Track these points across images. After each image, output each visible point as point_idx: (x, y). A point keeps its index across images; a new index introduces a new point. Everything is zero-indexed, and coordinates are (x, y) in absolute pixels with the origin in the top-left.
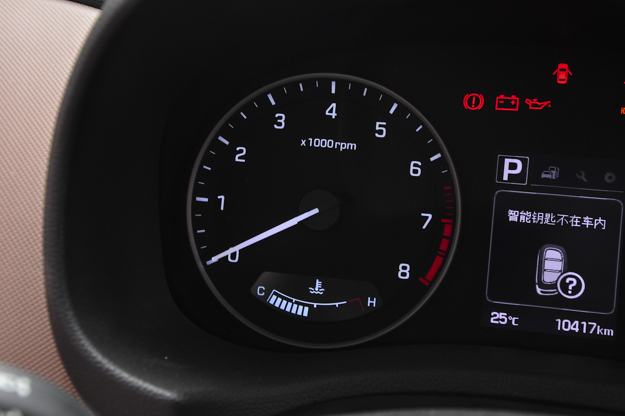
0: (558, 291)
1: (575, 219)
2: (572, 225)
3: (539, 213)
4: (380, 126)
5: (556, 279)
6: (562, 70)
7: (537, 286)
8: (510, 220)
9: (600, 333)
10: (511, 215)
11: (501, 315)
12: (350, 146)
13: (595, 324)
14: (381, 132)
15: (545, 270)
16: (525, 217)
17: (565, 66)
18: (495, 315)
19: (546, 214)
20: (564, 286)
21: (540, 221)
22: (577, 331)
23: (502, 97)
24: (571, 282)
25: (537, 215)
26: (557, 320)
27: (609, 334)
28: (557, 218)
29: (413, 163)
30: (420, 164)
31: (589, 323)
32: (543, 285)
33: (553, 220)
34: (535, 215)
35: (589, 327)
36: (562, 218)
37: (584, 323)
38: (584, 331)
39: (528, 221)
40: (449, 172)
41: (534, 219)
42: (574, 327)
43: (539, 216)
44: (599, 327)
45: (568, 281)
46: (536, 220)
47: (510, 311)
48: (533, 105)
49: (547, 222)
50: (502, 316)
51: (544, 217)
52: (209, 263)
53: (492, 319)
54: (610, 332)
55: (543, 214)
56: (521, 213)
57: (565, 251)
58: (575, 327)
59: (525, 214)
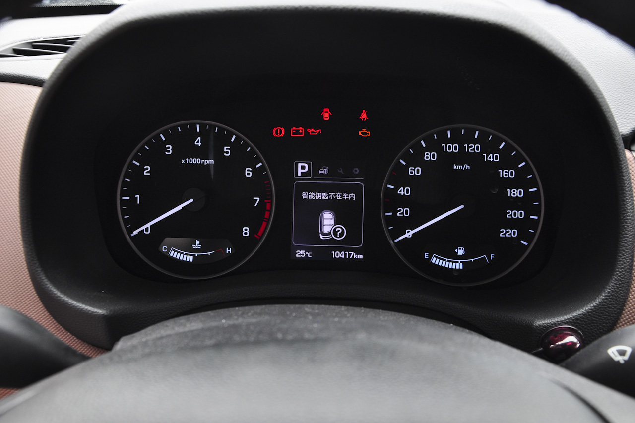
0: (332, 236)
1: (339, 195)
2: (338, 199)
3: (319, 193)
4: (227, 149)
5: (330, 230)
6: (326, 112)
7: (320, 234)
8: (303, 198)
9: (356, 257)
10: (304, 195)
11: (301, 252)
12: (210, 161)
13: (353, 253)
14: (227, 153)
15: (324, 225)
16: (311, 196)
17: (328, 110)
18: (299, 252)
19: (323, 193)
20: (335, 233)
21: (320, 197)
22: (343, 257)
23: (294, 129)
24: (339, 231)
26: (332, 252)
28: (329, 195)
29: (247, 169)
30: (251, 169)
31: (350, 252)
32: (323, 234)
33: (327, 197)
34: (317, 194)
35: (350, 255)
36: (332, 195)
37: (347, 253)
38: (347, 257)
39: (313, 198)
40: (267, 173)
41: (316, 196)
42: (341, 255)
43: (319, 195)
44: (355, 254)
45: (337, 230)
46: (318, 197)
47: (306, 250)
48: (312, 133)
49: (324, 198)
51: (322, 195)
52: (132, 235)
53: (297, 255)
54: (360, 257)
55: (321, 193)
56: (309, 194)
57: (334, 214)
58: (342, 255)
59: (311, 194)
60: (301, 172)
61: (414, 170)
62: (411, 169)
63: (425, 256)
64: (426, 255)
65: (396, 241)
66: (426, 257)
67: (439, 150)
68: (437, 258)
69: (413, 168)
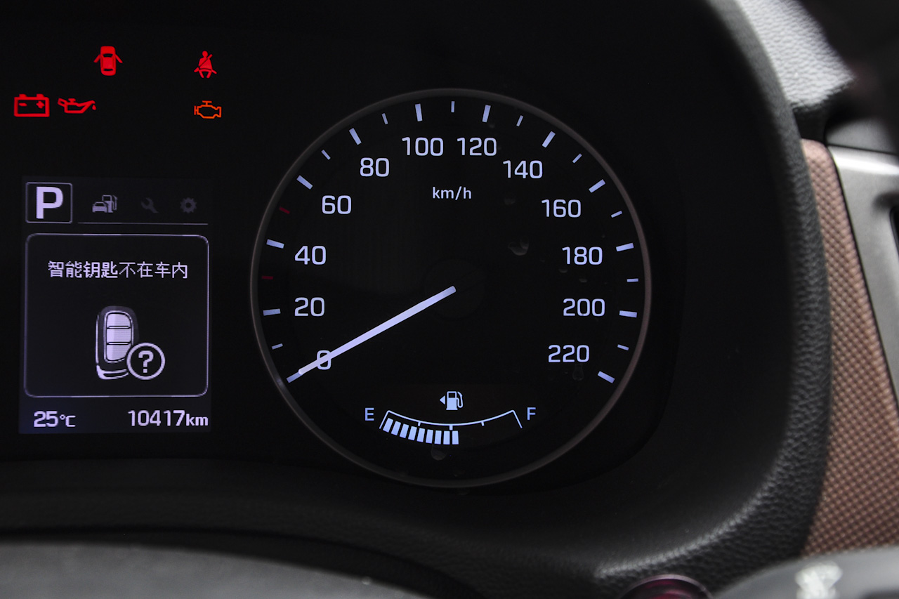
0: (128, 371)
1: (144, 267)
2: (142, 276)
3: (93, 263)
5: (124, 355)
6: (109, 55)
7: (98, 367)
8: (52, 276)
9: (190, 423)
10: (53, 269)
11: (48, 415)
13: (183, 412)
15: (108, 344)
16: (72, 270)
17: (111, 50)
18: (40, 416)
19: (104, 263)
20: (137, 363)
21: (96, 274)
22: (158, 425)
23: (23, 97)
24: (146, 357)
25: (91, 266)
26: (129, 412)
27: (202, 424)
28: (119, 268)
31: (175, 412)
32: (106, 367)
33: (114, 271)
34: (88, 266)
35: (175, 418)
36: (127, 268)
37: (169, 412)
38: (169, 424)
39: (78, 275)
41: (87, 271)
42: (154, 419)
43: (93, 268)
44: (188, 415)
45: (141, 355)
46: (90, 273)
47: (62, 408)
48: (70, 108)
49: (105, 275)
50: (51, 415)
51: (101, 268)
53: (36, 422)
54: (203, 421)
55: (99, 264)
56: (67, 265)
57: (134, 314)
58: (155, 419)
59: (72, 265)
60: (45, 210)
61: (335, 202)
62: (328, 200)
63: (367, 414)
64: (368, 413)
65: (291, 379)
66: (369, 417)
67: (396, 153)
68: (395, 419)
69: (333, 198)
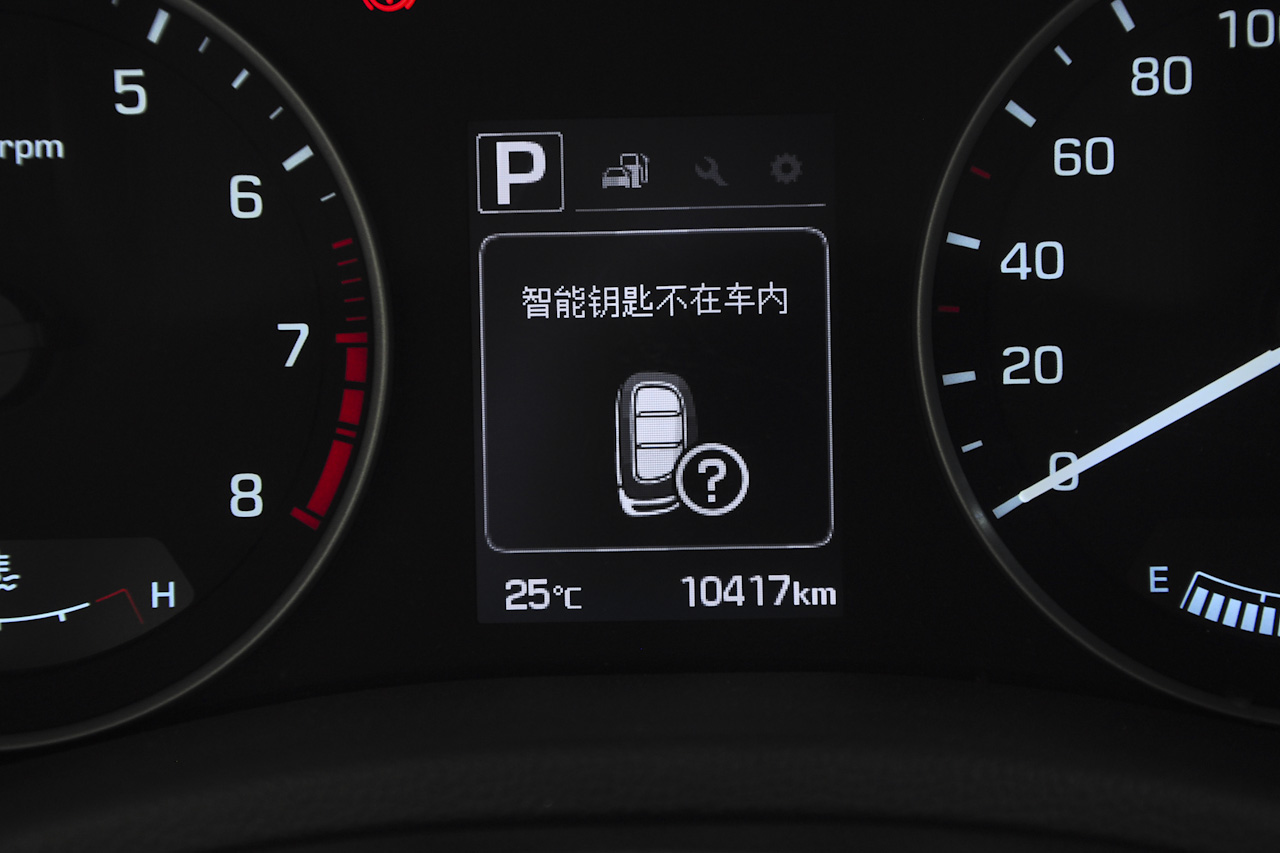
0: (679, 499)
1: (705, 295)
2: (700, 312)
3: (606, 289)
4: (127, 80)
5: (670, 468)
7: (622, 493)
8: (529, 316)
9: (801, 601)
10: (531, 302)
11: (531, 587)
12: (44, 148)
13: (786, 579)
14: (131, 99)
15: (638, 447)
16: (568, 303)
18: (517, 589)
19: (626, 289)
20: (695, 483)
21: (612, 310)
22: (740, 604)
24: (713, 471)
25: (601, 295)
26: (684, 580)
27: (824, 602)
28: (656, 297)
29: (236, 180)
30: (256, 181)
31: (772, 578)
32: (637, 490)
33: (646, 305)
34: (595, 295)
35: (772, 589)
36: (671, 296)
37: (758, 580)
38: (760, 602)
39: (579, 312)
40: (341, 200)
41: (595, 305)
42: (730, 592)
43: (606, 298)
44: (796, 585)
45: (702, 468)
46: (601, 308)
47: (556, 572)
49: (630, 311)
50: (536, 586)
51: (622, 297)
53: (509, 600)
54: (827, 596)
55: (616, 289)
56: (557, 294)
57: (687, 387)
58: (733, 592)
59: (567, 293)
60: (513, 187)
61: (1081, 151)
62: (1065, 148)
63: (1153, 579)
64: (1155, 578)
65: (1001, 511)
66: (1158, 584)
67: (1206, 44)
68: (1213, 588)
69: (1076, 143)
